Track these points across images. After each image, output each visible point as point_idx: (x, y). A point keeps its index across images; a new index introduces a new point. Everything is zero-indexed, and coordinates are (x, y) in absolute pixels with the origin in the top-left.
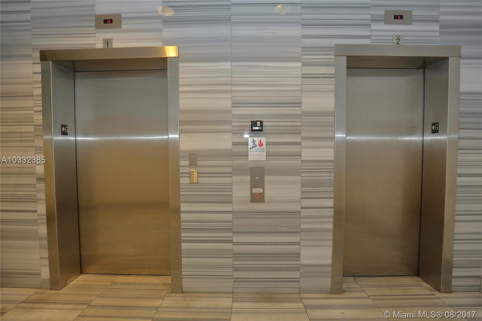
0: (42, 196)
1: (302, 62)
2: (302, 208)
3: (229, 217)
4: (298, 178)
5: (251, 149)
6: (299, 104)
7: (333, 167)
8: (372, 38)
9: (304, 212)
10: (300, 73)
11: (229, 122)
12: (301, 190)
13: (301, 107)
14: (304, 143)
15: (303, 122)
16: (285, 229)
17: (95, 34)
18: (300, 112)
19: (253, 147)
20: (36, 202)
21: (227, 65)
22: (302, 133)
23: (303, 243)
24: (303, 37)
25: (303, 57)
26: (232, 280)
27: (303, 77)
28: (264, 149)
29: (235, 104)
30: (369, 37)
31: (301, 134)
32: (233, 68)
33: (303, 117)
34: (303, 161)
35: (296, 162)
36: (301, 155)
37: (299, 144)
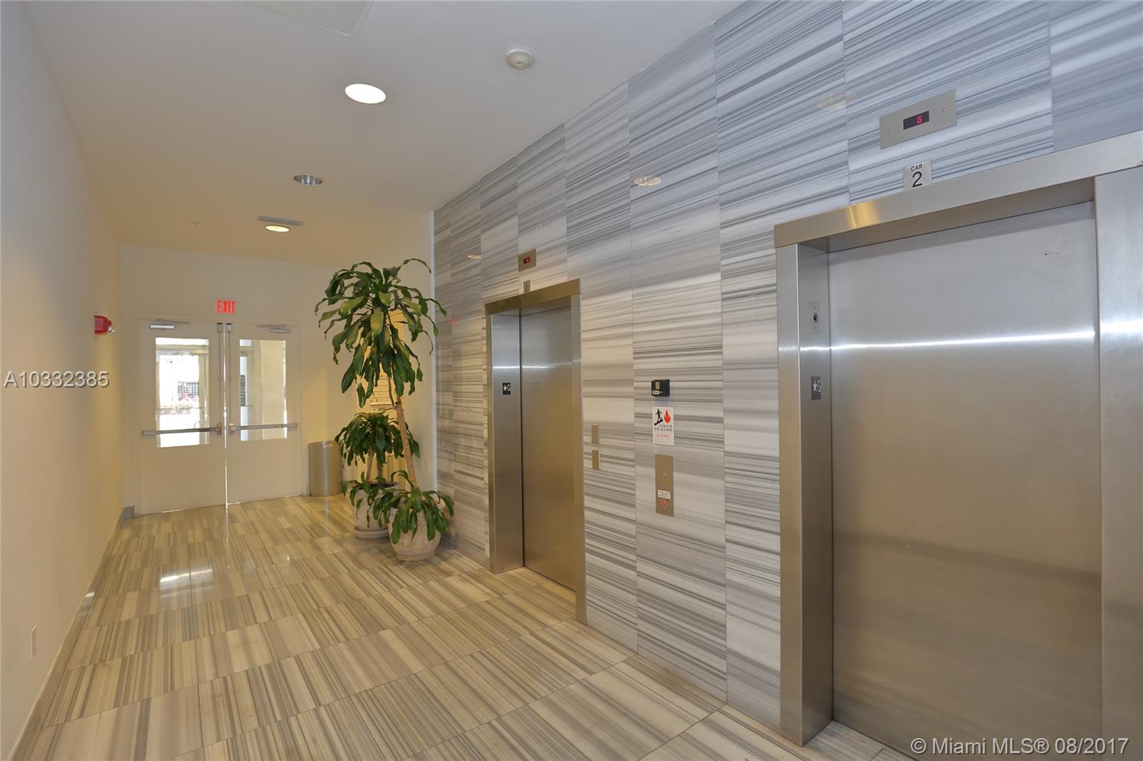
0: (486, 463)
1: (723, 272)
2: (727, 541)
3: (631, 528)
4: (719, 484)
5: (655, 424)
6: (717, 348)
7: (778, 472)
8: (852, 190)
9: (731, 550)
10: (719, 291)
11: (629, 382)
12: (726, 506)
13: (721, 353)
14: (729, 421)
15: (726, 382)
16: (704, 573)
17: (517, 277)
18: (720, 363)
19: (658, 422)
20: (482, 468)
21: (626, 296)
22: (724, 401)
23: (730, 608)
24: (722, 226)
25: (724, 262)
26: (636, 632)
27: (723, 300)
28: (671, 426)
29: (638, 354)
30: (845, 190)
31: (722, 402)
32: (634, 298)
33: (725, 372)
34: (728, 454)
35: (714, 454)
36: (723, 442)
37: (720, 420)
